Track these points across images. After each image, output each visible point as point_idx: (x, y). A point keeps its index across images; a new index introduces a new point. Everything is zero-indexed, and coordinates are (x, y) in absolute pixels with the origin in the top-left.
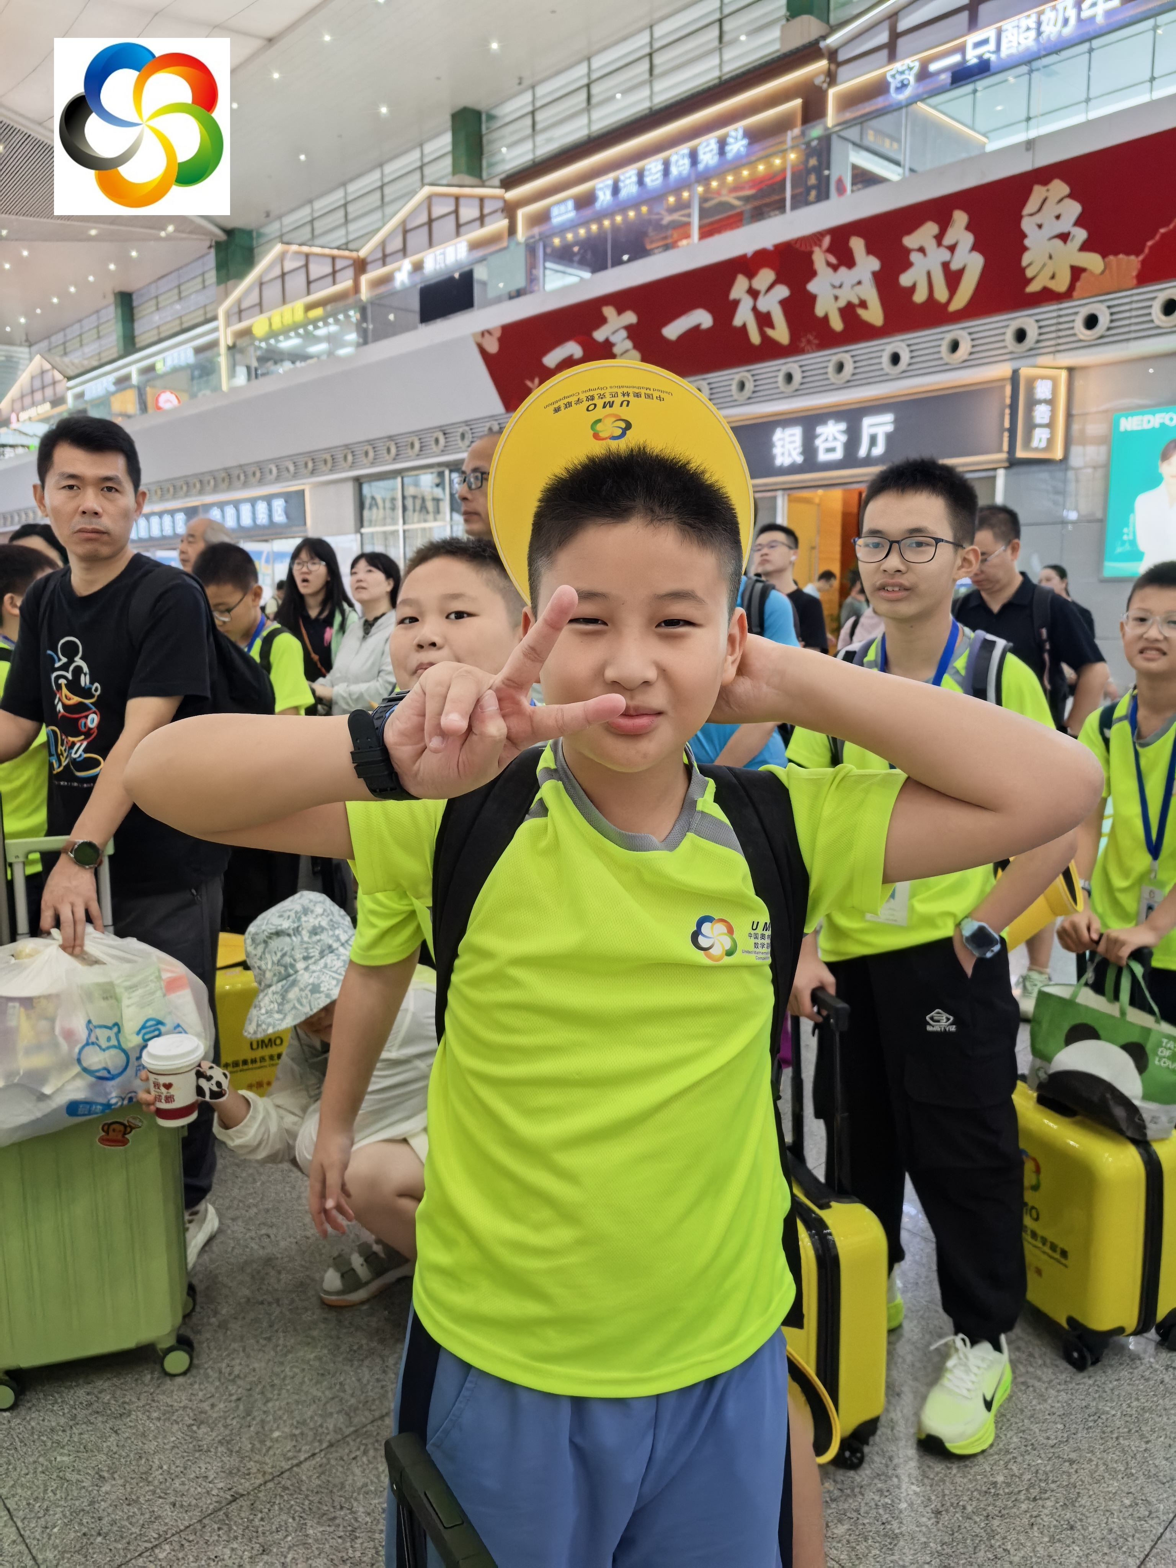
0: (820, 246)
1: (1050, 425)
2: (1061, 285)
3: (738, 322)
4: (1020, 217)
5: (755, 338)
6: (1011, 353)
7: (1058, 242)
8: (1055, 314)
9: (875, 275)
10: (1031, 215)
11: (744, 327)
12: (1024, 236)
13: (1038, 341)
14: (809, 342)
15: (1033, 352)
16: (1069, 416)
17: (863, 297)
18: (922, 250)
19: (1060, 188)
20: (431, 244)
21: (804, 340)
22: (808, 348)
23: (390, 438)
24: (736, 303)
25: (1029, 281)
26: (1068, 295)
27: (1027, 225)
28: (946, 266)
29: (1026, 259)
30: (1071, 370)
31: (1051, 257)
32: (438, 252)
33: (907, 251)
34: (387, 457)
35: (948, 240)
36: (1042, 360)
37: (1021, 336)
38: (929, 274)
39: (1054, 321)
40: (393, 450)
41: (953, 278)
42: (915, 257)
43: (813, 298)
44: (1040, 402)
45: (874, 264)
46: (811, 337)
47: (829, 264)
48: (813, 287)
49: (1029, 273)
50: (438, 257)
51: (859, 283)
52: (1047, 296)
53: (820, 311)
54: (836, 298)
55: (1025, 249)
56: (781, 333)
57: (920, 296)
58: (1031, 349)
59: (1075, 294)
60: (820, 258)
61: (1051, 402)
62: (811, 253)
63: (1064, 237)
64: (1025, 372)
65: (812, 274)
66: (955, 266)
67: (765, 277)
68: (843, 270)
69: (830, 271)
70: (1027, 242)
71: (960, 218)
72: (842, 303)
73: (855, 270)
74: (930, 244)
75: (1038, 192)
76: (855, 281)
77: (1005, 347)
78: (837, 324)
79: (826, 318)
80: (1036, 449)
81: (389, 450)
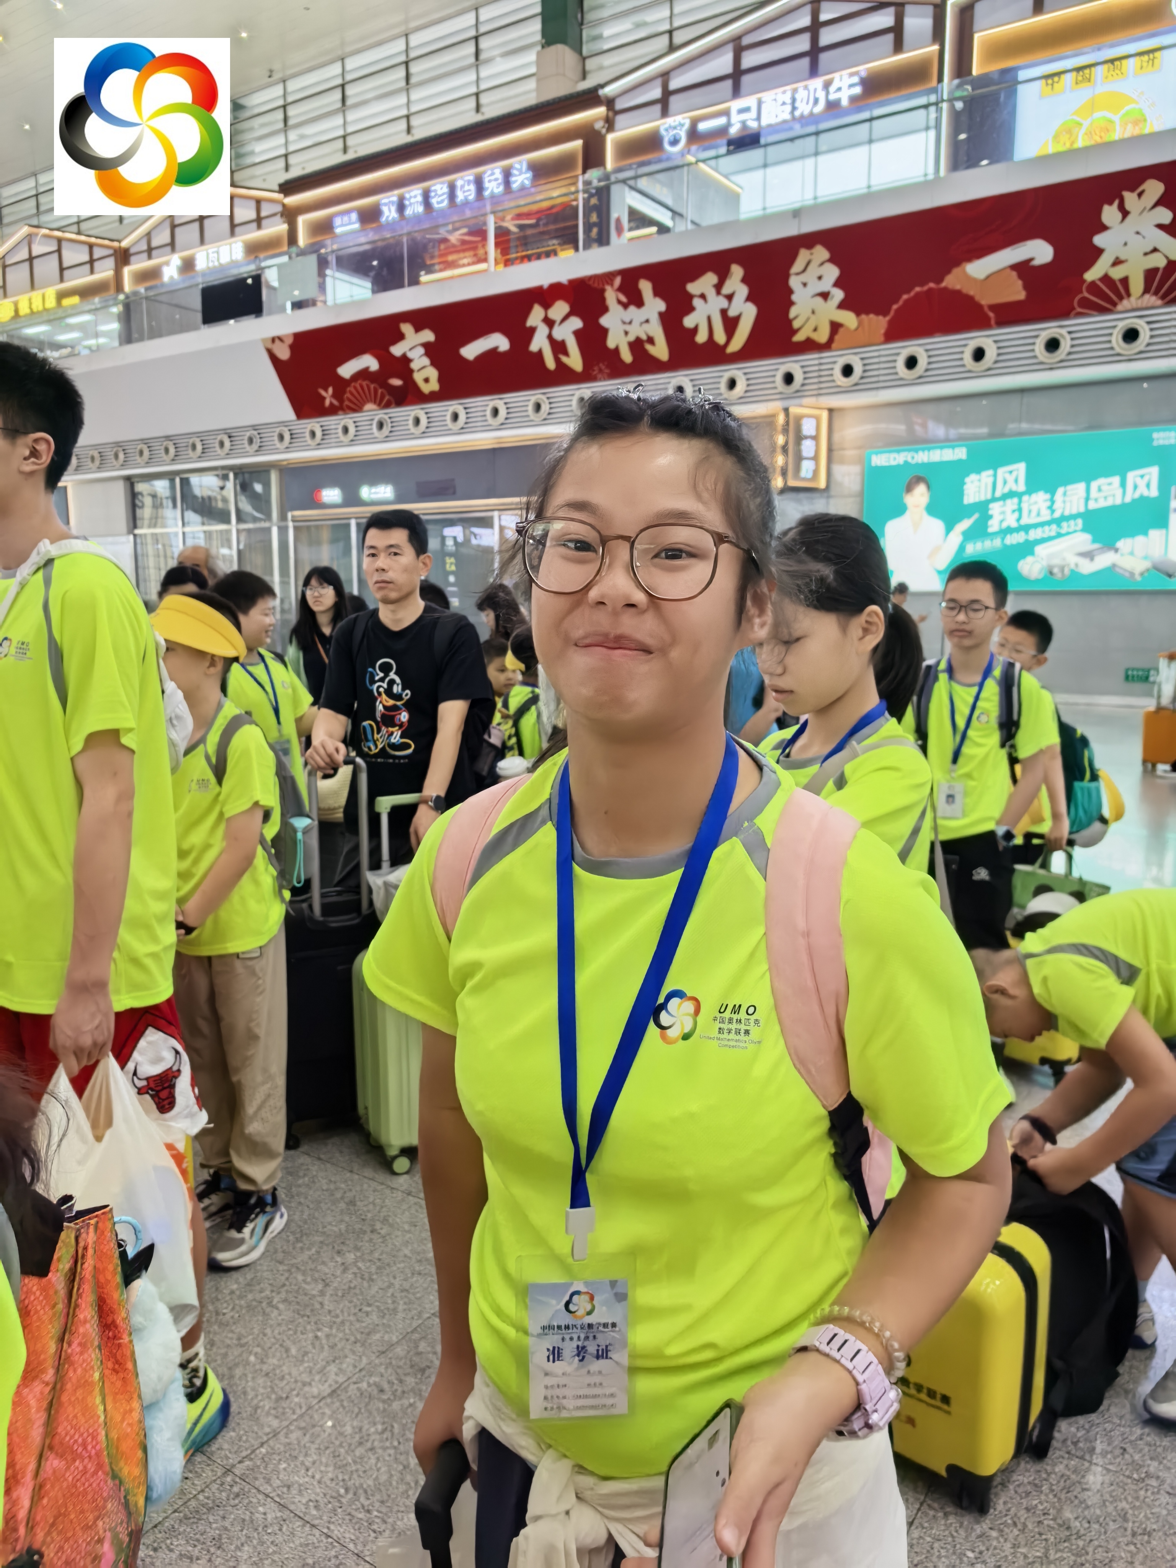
0: (612, 285)
1: (816, 458)
2: (822, 337)
3: (534, 347)
4: (787, 276)
5: (550, 364)
6: (781, 393)
7: (820, 300)
8: (816, 362)
9: (661, 315)
10: (798, 274)
11: (540, 353)
12: (790, 292)
13: (803, 385)
14: (601, 371)
15: (799, 394)
16: (830, 450)
17: (651, 334)
18: (703, 296)
19: (821, 253)
20: (202, 241)
21: (596, 368)
22: (599, 376)
23: (168, 438)
24: (533, 330)
25: (795, 332)
26: (827, 346)
27: (794, 282)
28: (724, 312)
29: (793, 312)
30: (831, 411)
31: (813, 312)
32: (210, 251)
33: (690, 297)
34: (165, 457)
35: (726, 290)
36: (806, 401)
37: (789, 379)
38: (709, 319)
39: (816, 368)
40: (172, 450)
41: (731, 324)
42: (697, 302)
43: (605, 332)
44: (806, 437)
45: (661, 305)
46: (603, 367)
47: (619, 302)
48: (604, 321)
49: (796, 324)
50: (211, 255)
51: (647, 321)
52: (810, 346)
53: (611, 343)
54: (626, 333)
55: (791, 303)
56: (575, 360)
57: (701, 337)
58: (797, 391)
59: (834, 345)
60: (611, 296)
61: (816, 438)
62: (603, 291)
63: (825, 296)
64: (794, 410)
65: (605, 310)
66: (732, 313)
67: (560, 309)
68: (632, 309)
69: (620, 308)
70: (794, 297)
71: (737, 271)
72: (631, 338)
73: (643, 309)
74: (711, 293)
75: (803, 255)
76: (644, 319)
77: (775, 388)
78: (627, 356)
79: (617, 350)
80: (804, 479)
81: (167, 450)
